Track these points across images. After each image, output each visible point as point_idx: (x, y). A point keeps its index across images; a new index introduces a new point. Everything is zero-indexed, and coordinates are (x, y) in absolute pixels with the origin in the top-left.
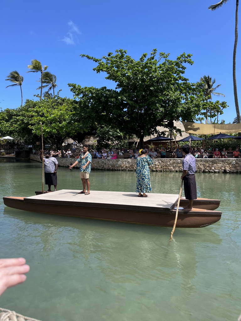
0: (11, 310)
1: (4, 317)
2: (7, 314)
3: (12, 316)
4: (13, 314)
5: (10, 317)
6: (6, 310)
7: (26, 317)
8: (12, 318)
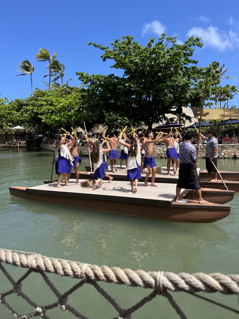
0: (37, 253)
1: (31, 258)
2: (33, 256)
3: (38, 257)
4: (39, 256)
5: (36, 258)
6: (32, 253)
7: (51, 258)
8: (38, 259)
